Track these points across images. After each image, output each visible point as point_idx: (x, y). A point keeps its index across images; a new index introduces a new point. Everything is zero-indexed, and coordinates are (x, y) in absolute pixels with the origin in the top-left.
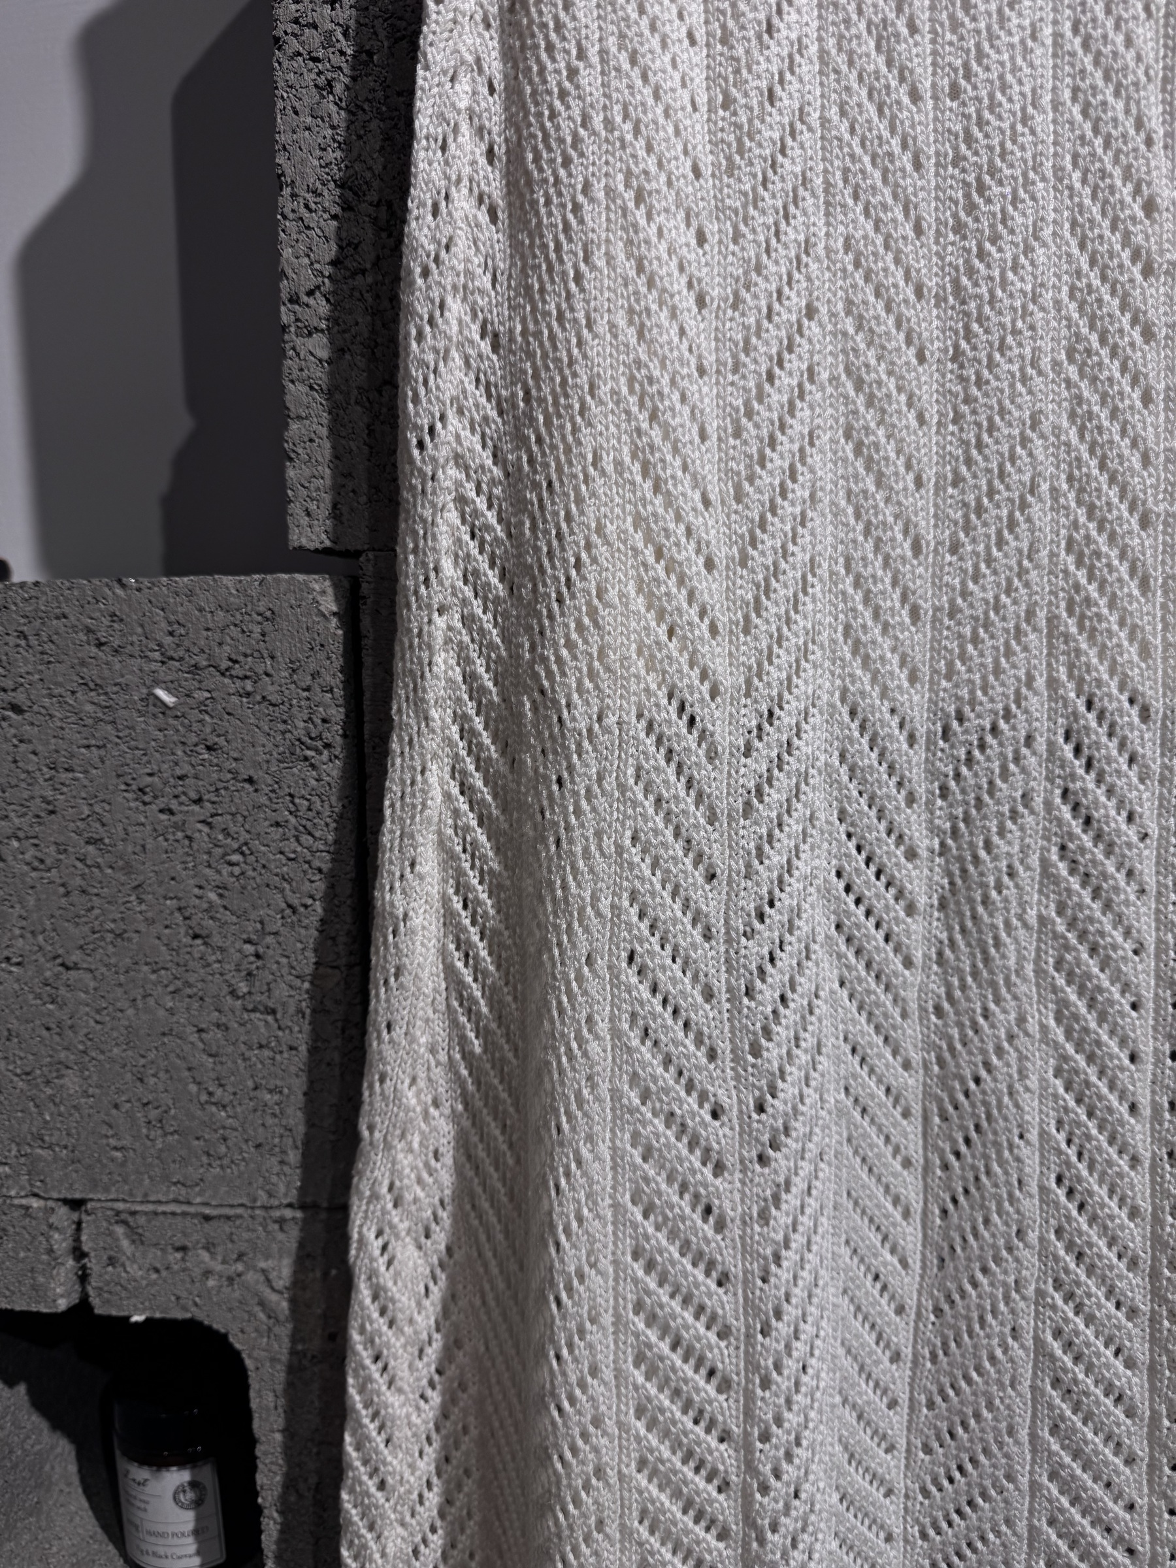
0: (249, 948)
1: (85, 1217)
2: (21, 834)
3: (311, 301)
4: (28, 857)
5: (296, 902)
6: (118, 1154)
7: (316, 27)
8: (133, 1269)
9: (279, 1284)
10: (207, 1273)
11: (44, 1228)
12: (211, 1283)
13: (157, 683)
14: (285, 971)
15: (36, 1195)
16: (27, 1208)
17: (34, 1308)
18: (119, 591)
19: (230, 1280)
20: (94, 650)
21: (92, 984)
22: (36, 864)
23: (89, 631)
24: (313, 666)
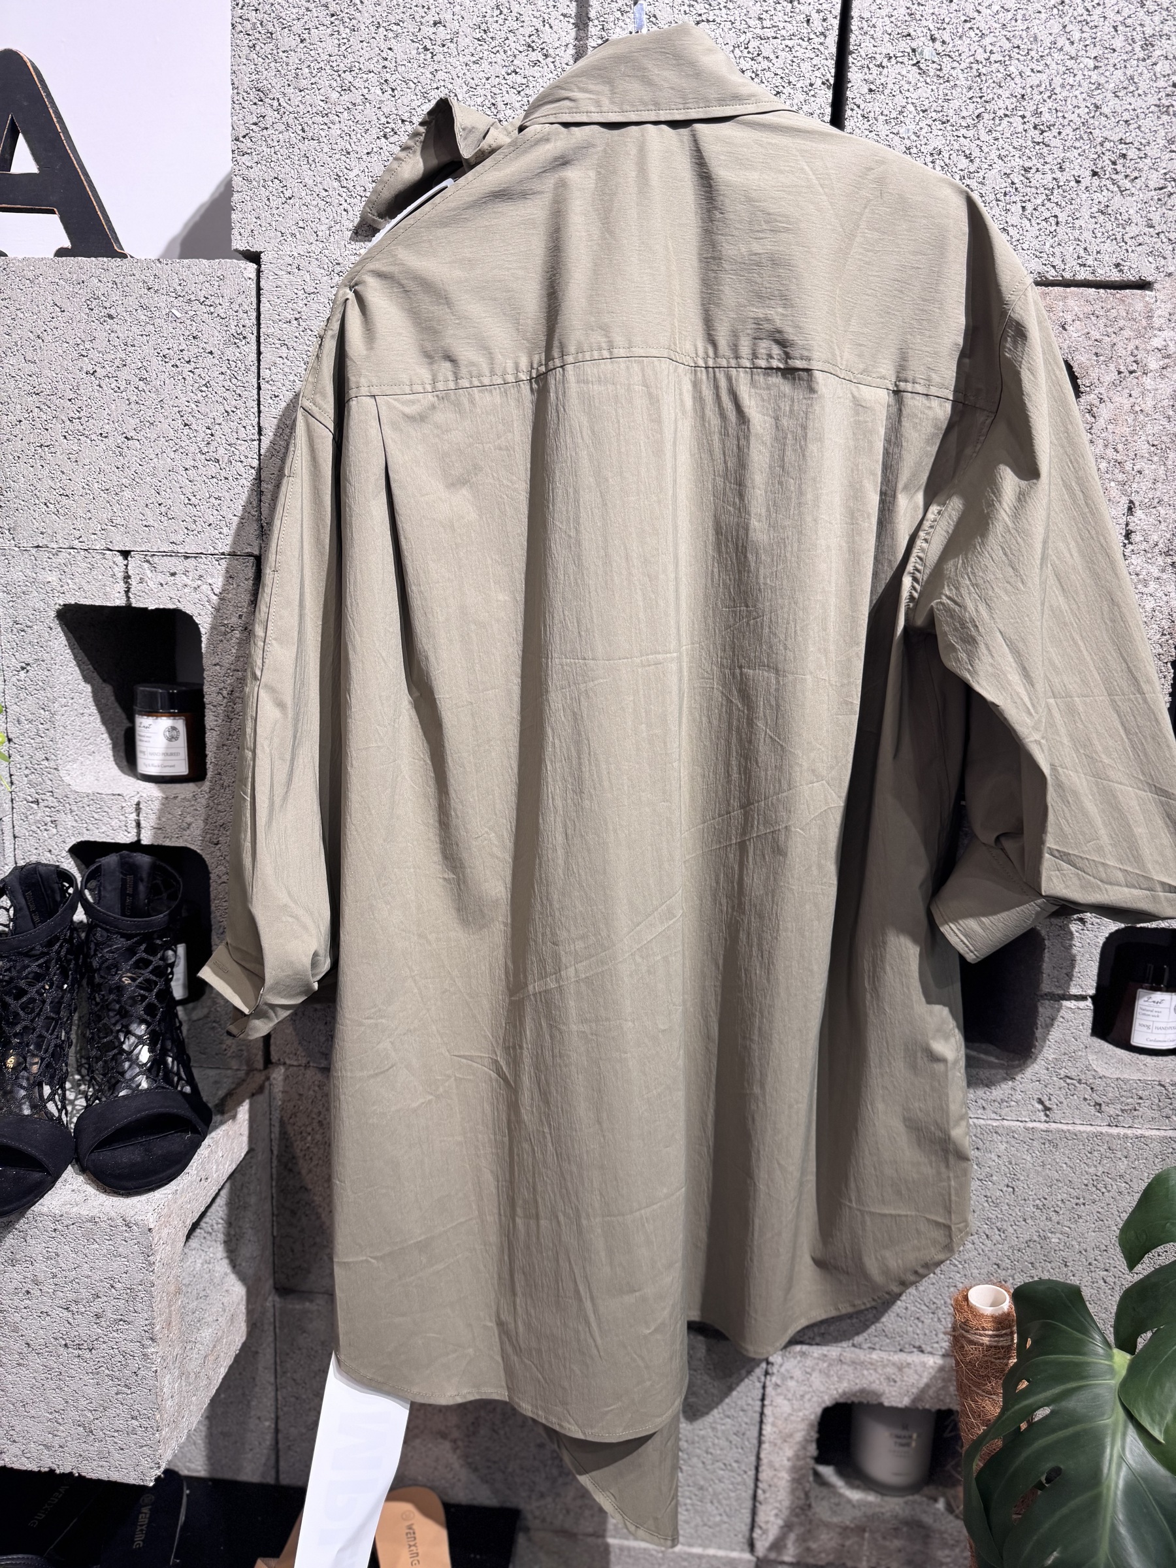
0: (209, 432)
1: (129, 559)
2: (110, 375)
3: (244, 140)
5: (229, 410)
6: (146, 529)
7: (248, 20)
8: (150, 583)
9: (217, 591)
10: (185, 586)
11: (111, 564)
12: (186, 590)
14: (224, 441)
15: (108, 549)
16: (104, 555)
17: (105, 604)
18: (158, 265)
19: (195, 589)
20: (146, 291)
21: (139, 447)
23: (144, 282)
24: (239, 301)
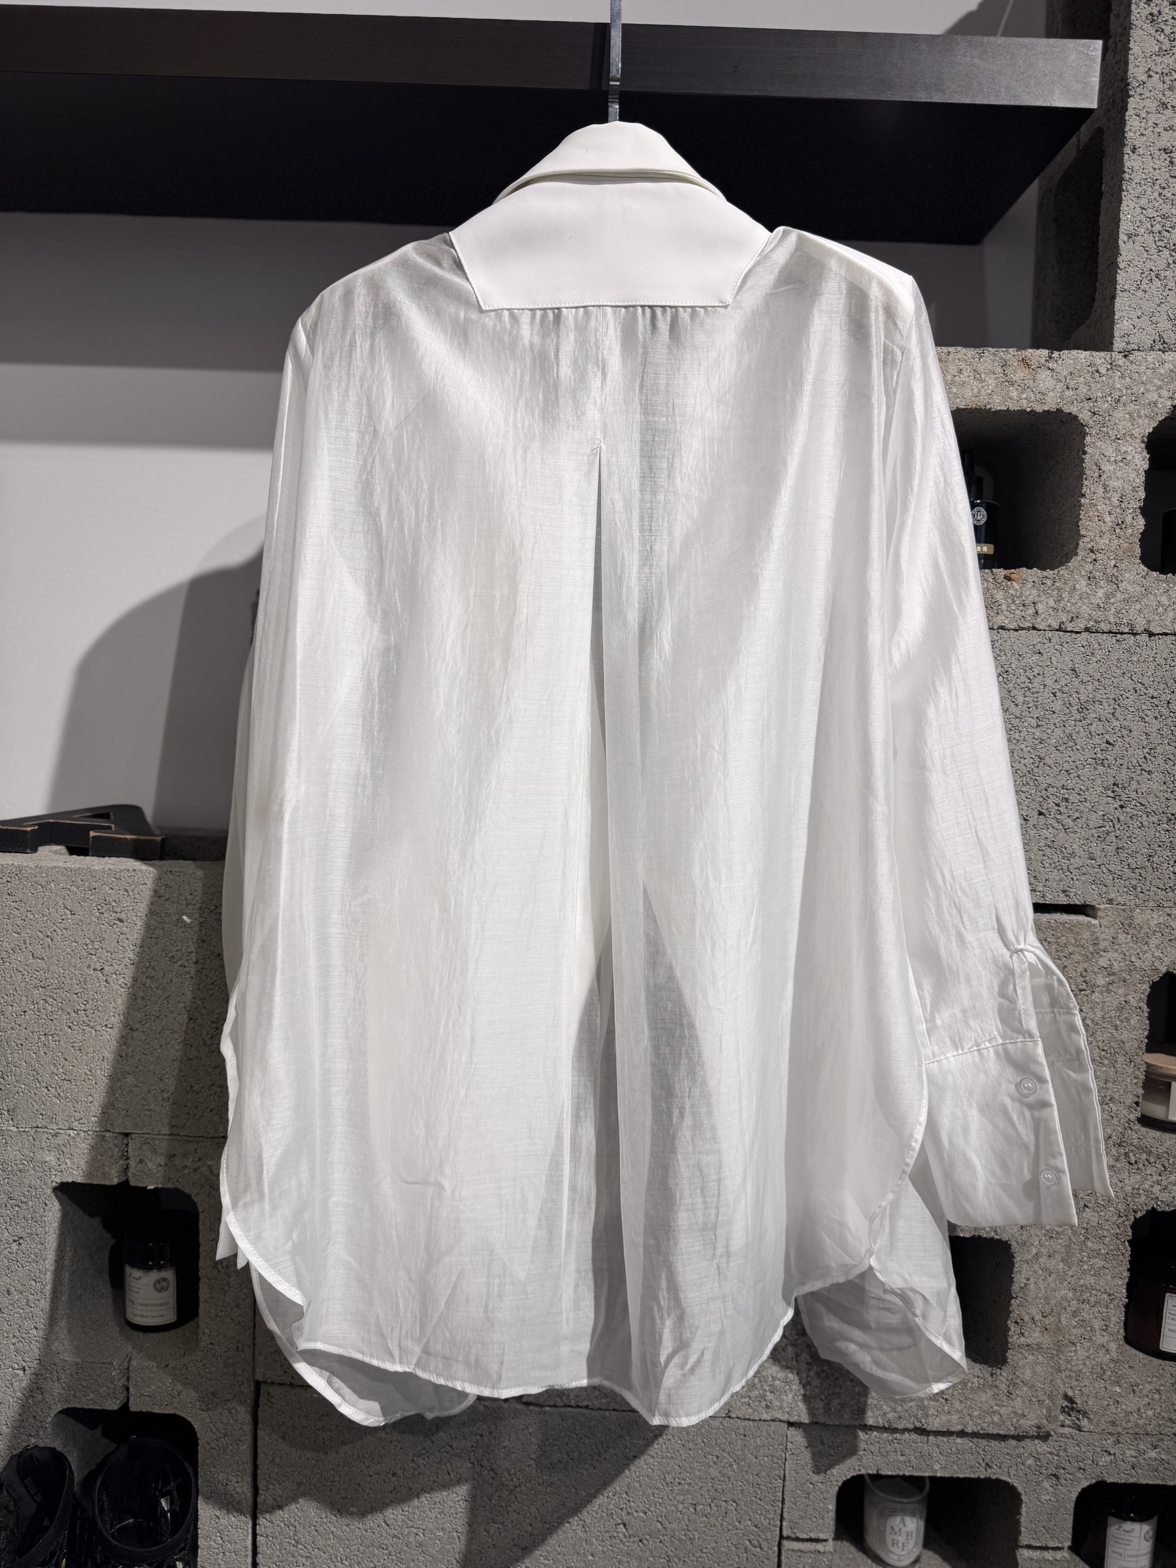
1: (130, 1141)
4: (120, 982)
6: (148, 1113)
8: (150, 1164)
10: (185, 1167)
11: (111, 1146)
12: (186, 1171)
13: (184, 914)
15: (109, 1131)
16: (104, 1137)
17: (102, 1183)
19: (195, 1170)
20: (157, 898)
21: (144, 1038)
22: (123, 985)
23: (155, 891)
